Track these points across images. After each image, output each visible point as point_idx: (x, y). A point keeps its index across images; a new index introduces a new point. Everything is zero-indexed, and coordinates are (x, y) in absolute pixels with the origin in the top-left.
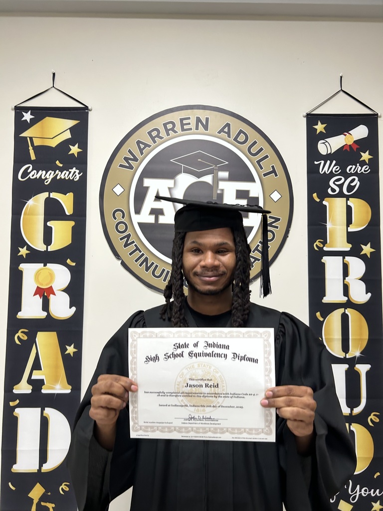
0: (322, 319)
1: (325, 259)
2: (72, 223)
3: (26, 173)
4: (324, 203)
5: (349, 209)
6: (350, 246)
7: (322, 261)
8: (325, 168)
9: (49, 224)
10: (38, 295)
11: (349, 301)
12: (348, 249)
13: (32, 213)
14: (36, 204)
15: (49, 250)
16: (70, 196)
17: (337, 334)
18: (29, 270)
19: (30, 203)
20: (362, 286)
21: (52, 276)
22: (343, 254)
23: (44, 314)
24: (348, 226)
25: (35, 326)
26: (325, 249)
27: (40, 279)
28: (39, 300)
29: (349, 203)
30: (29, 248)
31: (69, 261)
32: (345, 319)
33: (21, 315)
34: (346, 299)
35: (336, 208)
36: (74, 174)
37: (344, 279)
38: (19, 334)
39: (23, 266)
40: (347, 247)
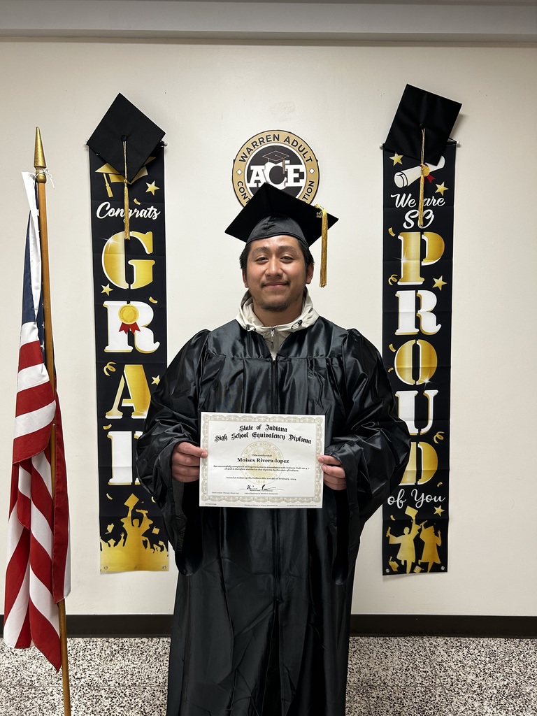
0: (394, 351)
1: (399, 294)
2: (153, 262)
3: (104, 211)
4: (399, 237)
5: (423, 243)
6: (423, 279)
7: (396, 295)
8: (401, 201)
9: (130, 262)
10: (123, 331)
11: (420, 332)
12: (422, 283)
13: (112, 251)
14: (116, 242)
15: (131, 288)
16: (149, 235)
17: (408, 364)
18: (113, 307)
19: (110, 241)
20: (434, 317)
21: (135, 313)
22: (416, 288)
23: (130, 349)
24: (421, 260)
25: (121, 360)
26: (399, 283)
27: (125, 315)
28: (124, 336)
29: (423, 237)
30: (112, 286)
31: (151, 299)
32: (416, 349)
33: (108, 349)
34: (418, 330)
35: (410, 242)
36: (151, 213)
37: (416, 312)
38: (108, 366)
39: (107, 304)
40: (420, 281)
